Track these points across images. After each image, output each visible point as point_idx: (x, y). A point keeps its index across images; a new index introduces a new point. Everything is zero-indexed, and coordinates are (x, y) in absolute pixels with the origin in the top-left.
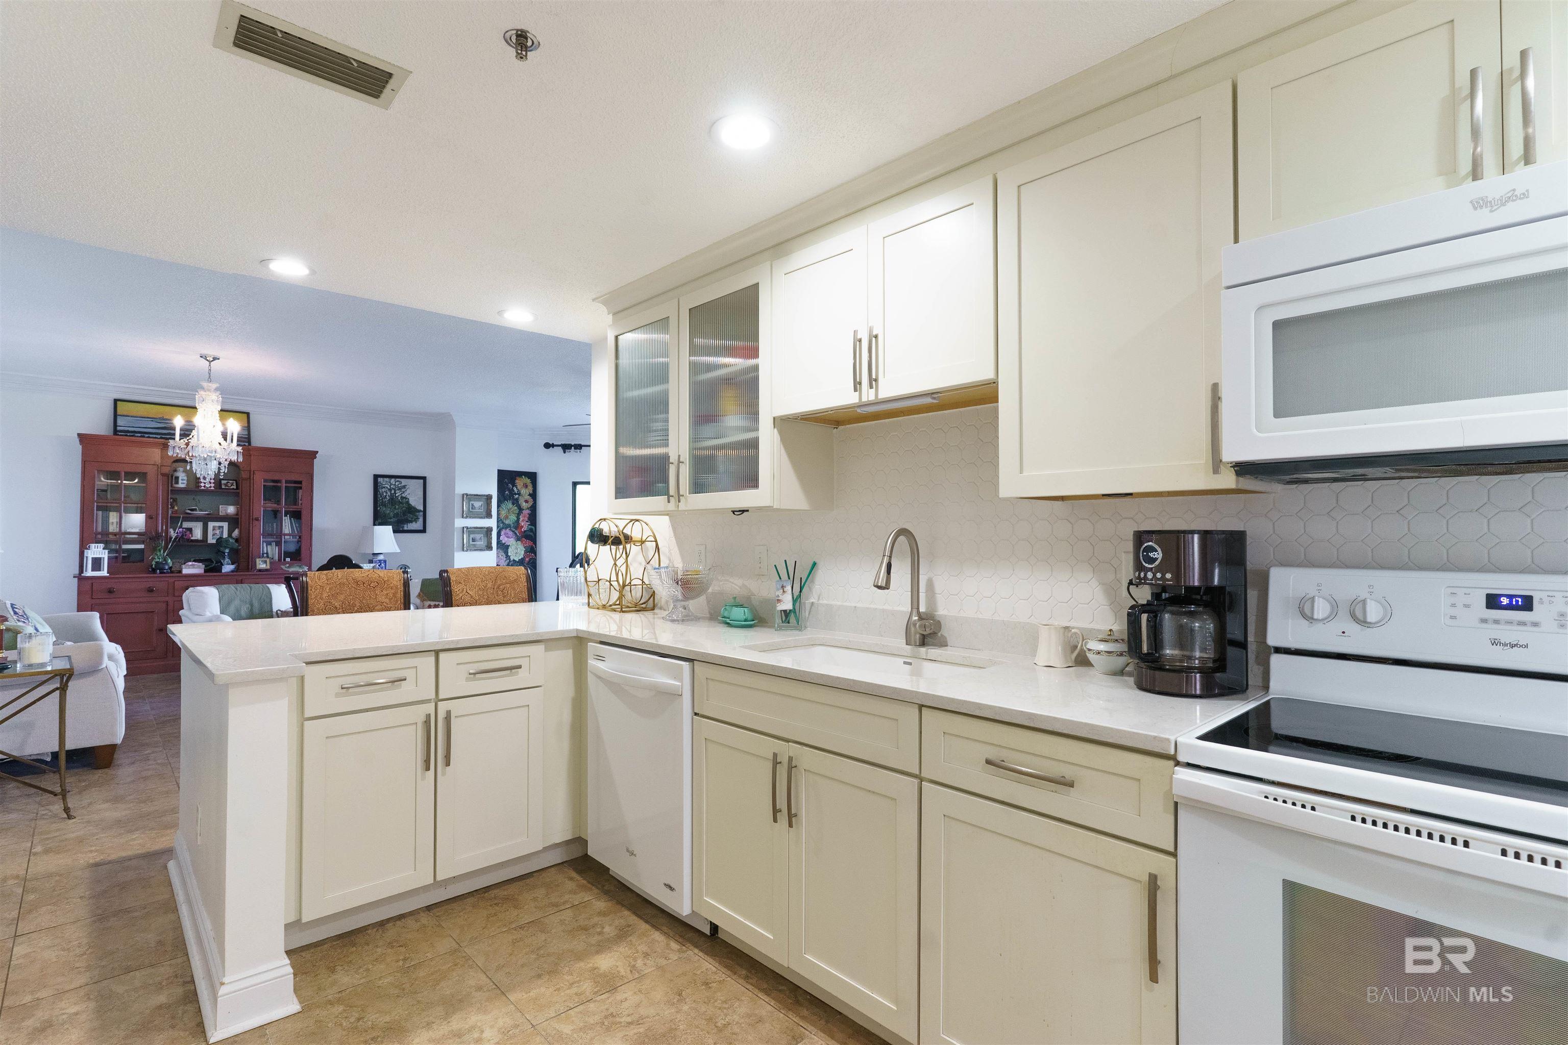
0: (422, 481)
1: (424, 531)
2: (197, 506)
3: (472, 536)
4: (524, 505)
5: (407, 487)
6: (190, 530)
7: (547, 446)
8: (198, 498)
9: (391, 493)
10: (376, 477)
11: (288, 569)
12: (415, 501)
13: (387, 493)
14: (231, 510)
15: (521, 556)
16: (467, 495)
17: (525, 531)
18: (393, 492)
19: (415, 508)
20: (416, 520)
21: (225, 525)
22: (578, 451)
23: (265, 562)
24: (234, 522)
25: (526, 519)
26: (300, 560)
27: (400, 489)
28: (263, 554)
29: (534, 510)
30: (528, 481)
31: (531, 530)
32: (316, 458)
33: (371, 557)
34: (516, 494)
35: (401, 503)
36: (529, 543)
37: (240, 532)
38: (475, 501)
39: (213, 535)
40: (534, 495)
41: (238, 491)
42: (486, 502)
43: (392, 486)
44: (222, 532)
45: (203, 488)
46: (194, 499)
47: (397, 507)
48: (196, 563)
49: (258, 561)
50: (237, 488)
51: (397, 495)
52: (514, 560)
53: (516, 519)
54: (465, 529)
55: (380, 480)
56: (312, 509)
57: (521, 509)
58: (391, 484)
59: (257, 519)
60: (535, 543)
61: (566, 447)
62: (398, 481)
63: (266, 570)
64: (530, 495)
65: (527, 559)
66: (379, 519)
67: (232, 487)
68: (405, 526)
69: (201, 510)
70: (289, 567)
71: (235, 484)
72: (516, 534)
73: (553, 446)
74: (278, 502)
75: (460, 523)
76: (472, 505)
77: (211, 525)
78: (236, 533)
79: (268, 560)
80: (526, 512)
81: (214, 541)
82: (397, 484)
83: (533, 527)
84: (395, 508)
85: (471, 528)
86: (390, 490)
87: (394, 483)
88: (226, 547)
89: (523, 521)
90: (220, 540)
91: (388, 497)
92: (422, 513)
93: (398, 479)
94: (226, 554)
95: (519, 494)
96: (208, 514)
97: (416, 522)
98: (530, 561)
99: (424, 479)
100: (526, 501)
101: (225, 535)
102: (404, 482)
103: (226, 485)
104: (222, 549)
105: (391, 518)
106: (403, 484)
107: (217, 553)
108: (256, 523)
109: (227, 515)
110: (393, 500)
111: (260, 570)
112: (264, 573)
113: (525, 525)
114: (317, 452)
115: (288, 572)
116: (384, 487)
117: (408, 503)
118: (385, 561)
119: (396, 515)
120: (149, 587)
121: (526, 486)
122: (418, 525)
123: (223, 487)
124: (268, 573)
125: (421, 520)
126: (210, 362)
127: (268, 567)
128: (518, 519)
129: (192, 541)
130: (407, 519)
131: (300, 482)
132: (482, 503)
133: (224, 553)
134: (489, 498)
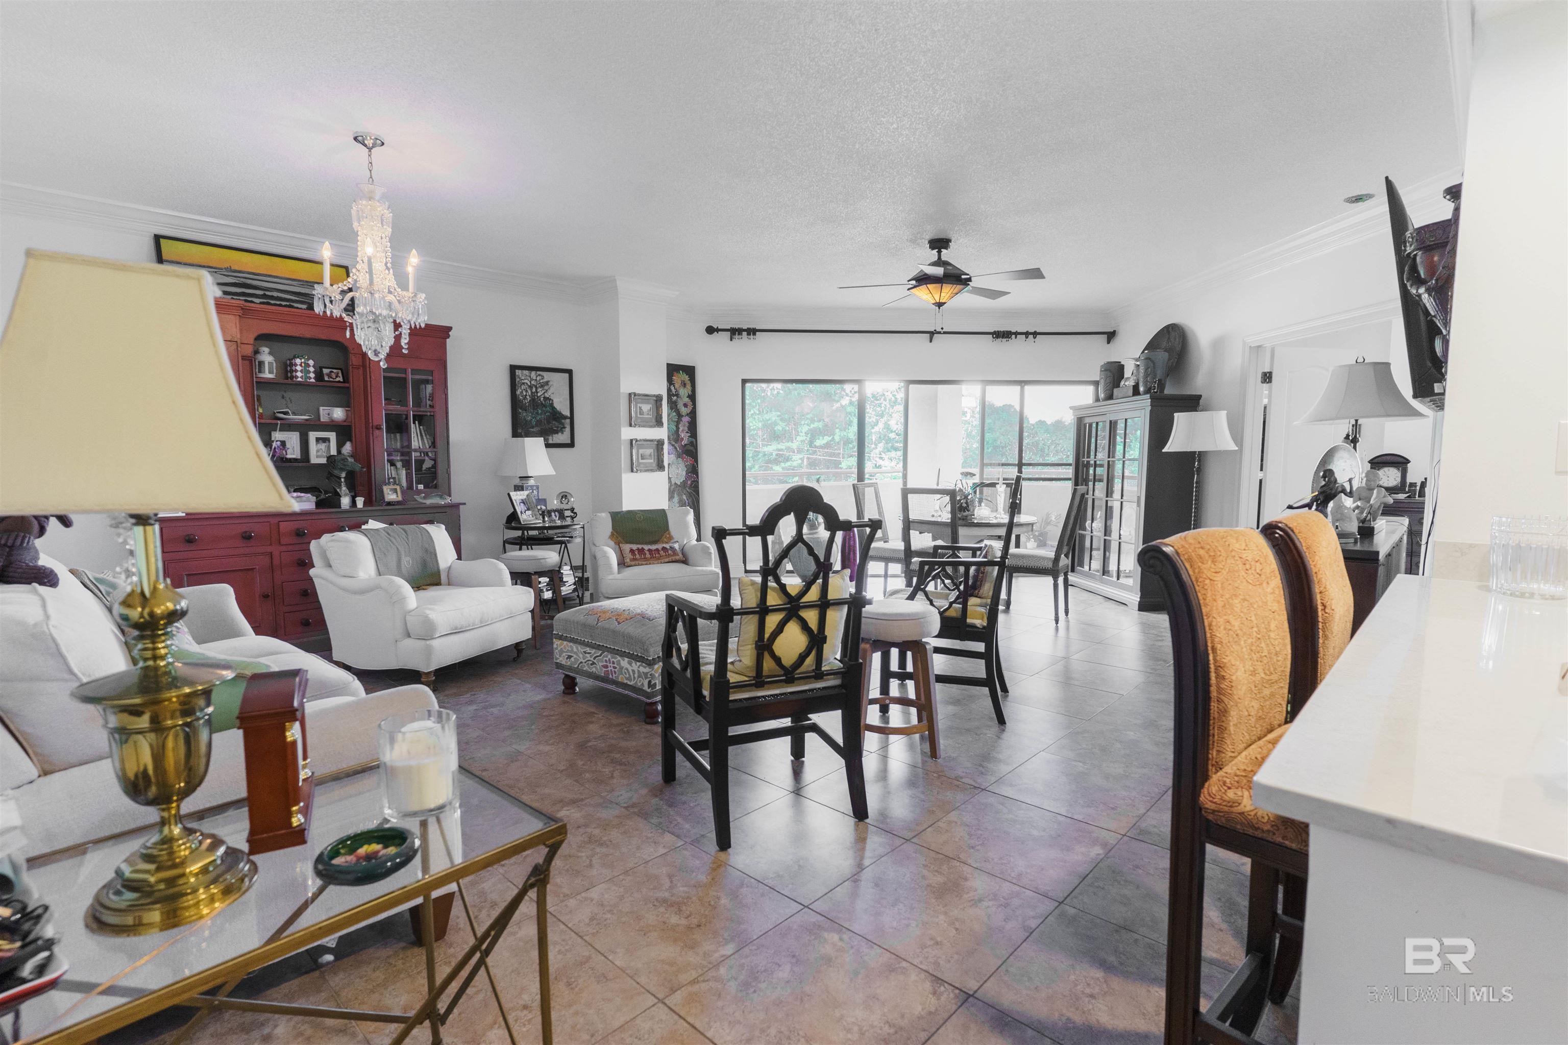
0: (567, 375)
1: (571, 445)
2: (287, 407)
3: (641, 451)
4: (684, 411)
5: (550, 383)
6: (283, 443)
7: (710, 330)
8: (288, 395)
9: (532, 392)
10: (513, 369)
11: (424, 501)
12: (561, 405)
13: (527, 391)
14: (338, 414)
15: (683, 479)
16: (635, 394)
17: (685, 445)
18: (534, 390)
19: (560, 413)
20: (561, 430)
21: (332, 436)
22: (752, 336)
23: (395, 491)
24: (344, 431)
25: (686, 429)
26: (436, 487)
27: (542, 386)
28: (389, 479)
29: (693, 415)
30: (686, 378)
31: (692, 442)
32: (448, 336)
33: (517, 482)
34: (674, 395)
35: (545, 406)
36: (690, 460)
37: (355, 448)
38: (642, 403)
39: (318, 451)
40: (693, 397)
41: (347, 385)
42: (655, 406)
43: (533, 382)
44: (329, 448)
45: (299, 379)
46: (283, 397)
47: (540, 411)
48: (303, 494)
49: (386, 489)
50: (344, 382)
51: (539, 394)
52: (675, 483)
53: (675, 428)
54: (634, 442)
55: (518, 372)
56: (447, 413)
57: (680, 416)
58: (532, 380)
59: (379, 428)
60: (696, 461)
61: (735, 332)
62: (539, 375)
63: (398, 503)
64: (689, 396)
65: (689, 482)
66: (519, 429)
67: (338, 379)
68: (550, 438)
69: (294, 414)
70: (425, 498)
71: (340, 375)
72: (676, 448)
73: (718, 330)
74: (403, 402)
75: (628, 433)
76: (640, 408)
77: (313, 436)
78: (347, 448)
79: (398, 488)
80: (686, 420)
81: (323, 461)
82: (538, 378)
83: (694, 440)
84: (537, 413)
85: (640, 440)
86: (531, 387)
87: (534, 378)
88: (342, 470)
89: (683, 431)
90: (330, 458)
91: (528, 397)
92: (568, 421)
93: (539, 373)
94: (343, 480)
95: (677, 395)
96: (307, 420)
97: (562, 433)
98: (692, 484)
99: (570, 372)
100: (685, 405)
101: (333, 452)
102: (547, 376)
103: (329, 375)
104: (336, 472)
105: (533, 427)
106: (545, 380)
107: (328, 478)
108: (377, 432)
109: (333, 421)
110: (535, 403)
111: (389, 504)
112: (397, 507)
113: (685, 436)
114: (450, 329)
115: (423, 506)
116: (524, 383)
117: (552, 405)
118: (538, 487)
119: (539, 423)
120: (246, 532)
121: (684, 385)
122: (563, 437)
123: (326, 378)
124: (402, 507)
125: (568, 429)
126: (370, 149)
127: (400, 499)
128: (678, 428)
129: (290, 460)
130: (552, 428)
131: (431, 373)
132: (651, 406)
133: (340, 478)
134: (659, 399)
